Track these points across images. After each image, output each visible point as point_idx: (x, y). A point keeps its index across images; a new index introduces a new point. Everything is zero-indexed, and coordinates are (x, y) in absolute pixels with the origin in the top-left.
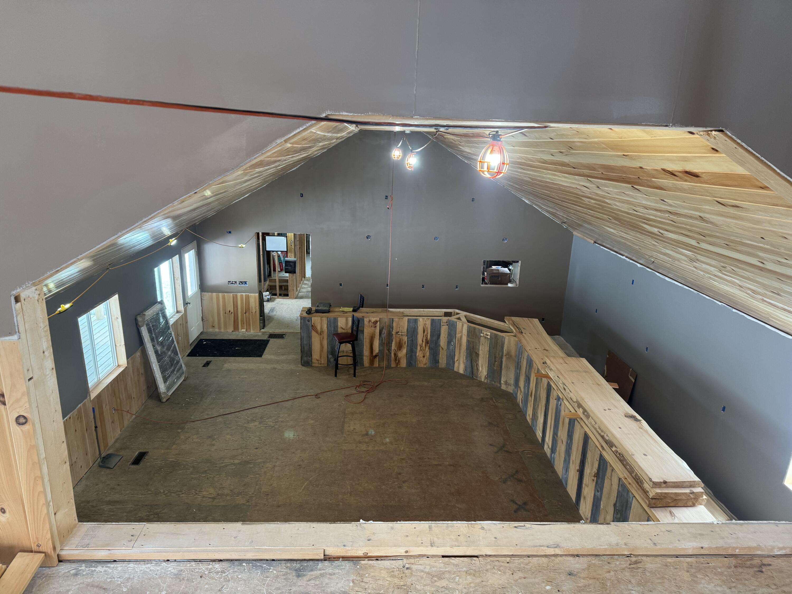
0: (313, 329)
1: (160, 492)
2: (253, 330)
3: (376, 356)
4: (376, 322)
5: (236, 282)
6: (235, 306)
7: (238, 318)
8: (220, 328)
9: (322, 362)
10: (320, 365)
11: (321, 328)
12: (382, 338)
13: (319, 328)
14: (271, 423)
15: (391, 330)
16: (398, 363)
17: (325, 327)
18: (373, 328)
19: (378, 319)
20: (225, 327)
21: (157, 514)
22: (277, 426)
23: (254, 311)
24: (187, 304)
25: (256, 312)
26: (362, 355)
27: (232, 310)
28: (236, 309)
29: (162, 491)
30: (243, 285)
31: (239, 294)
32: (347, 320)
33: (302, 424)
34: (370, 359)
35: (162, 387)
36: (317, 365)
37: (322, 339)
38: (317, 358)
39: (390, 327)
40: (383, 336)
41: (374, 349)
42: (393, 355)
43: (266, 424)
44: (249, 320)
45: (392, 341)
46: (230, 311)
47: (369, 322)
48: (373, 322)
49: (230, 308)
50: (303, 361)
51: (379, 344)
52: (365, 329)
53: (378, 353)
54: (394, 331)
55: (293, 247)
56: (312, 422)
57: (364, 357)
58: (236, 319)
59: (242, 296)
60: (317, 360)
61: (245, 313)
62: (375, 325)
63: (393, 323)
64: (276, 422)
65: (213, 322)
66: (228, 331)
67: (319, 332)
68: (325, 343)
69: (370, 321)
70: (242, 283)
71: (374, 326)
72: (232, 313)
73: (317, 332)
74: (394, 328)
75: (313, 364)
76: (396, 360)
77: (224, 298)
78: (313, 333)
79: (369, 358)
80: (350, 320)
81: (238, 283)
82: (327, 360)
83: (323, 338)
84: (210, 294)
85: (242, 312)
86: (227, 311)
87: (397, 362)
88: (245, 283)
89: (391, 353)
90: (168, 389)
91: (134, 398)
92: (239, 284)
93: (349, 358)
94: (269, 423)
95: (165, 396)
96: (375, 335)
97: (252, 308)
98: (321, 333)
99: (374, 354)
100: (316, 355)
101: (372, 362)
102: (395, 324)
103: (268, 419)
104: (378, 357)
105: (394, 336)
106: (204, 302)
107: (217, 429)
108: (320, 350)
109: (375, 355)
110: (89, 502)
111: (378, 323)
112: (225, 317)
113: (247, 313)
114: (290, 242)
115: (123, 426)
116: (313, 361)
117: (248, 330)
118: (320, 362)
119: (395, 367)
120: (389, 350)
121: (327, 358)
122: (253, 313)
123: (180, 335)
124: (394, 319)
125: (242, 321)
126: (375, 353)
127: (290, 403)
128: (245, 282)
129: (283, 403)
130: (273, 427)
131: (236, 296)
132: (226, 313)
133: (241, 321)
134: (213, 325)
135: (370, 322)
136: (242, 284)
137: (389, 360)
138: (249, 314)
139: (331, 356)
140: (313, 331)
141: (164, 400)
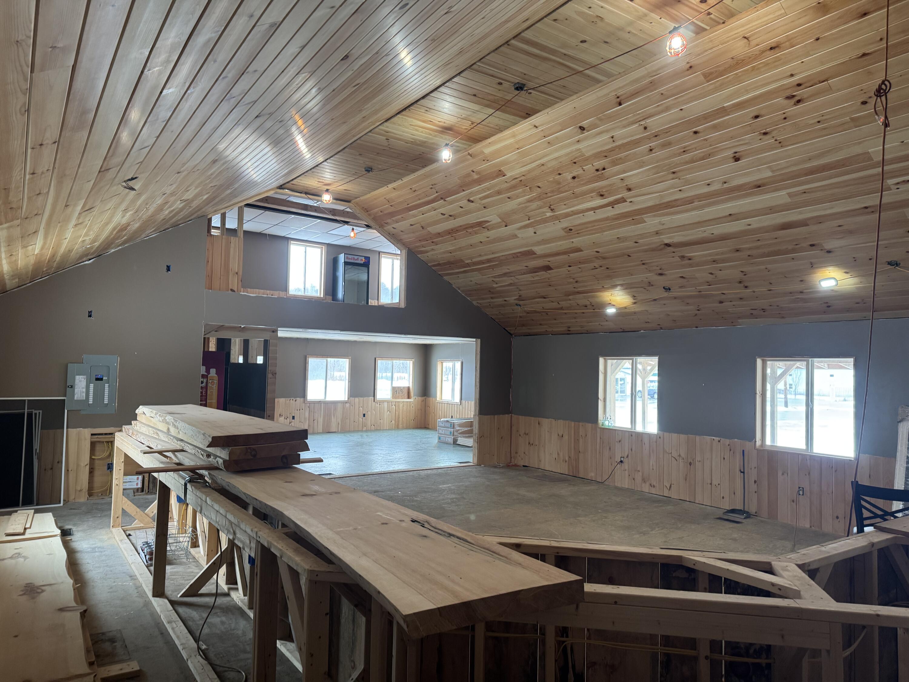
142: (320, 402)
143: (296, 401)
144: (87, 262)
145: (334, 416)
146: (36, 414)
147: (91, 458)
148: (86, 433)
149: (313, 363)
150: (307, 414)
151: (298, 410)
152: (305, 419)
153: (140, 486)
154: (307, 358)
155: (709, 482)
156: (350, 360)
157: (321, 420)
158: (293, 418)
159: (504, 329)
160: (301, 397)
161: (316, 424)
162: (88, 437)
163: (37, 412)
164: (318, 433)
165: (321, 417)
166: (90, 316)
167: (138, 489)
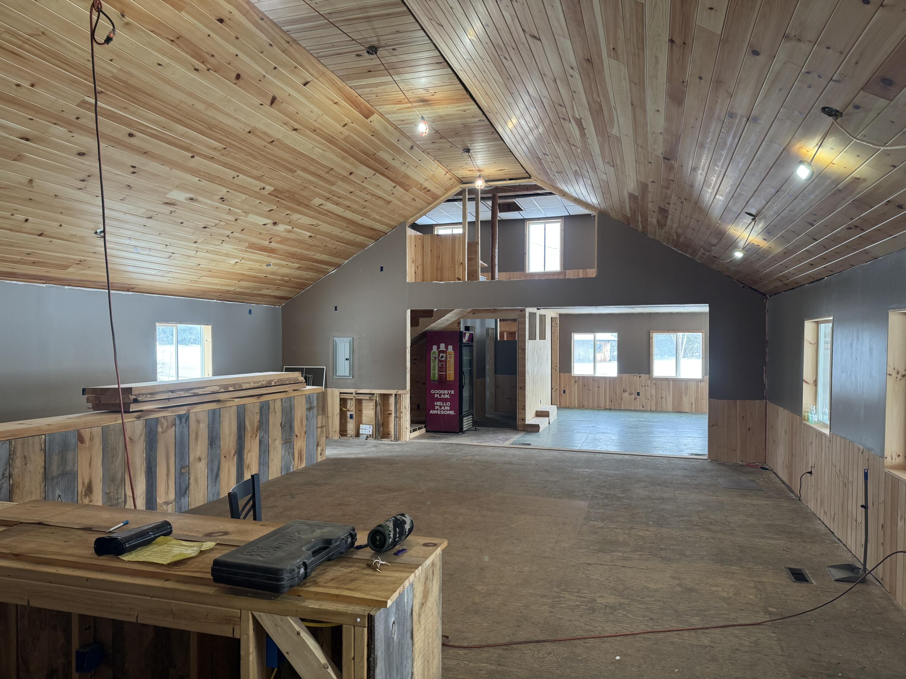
14: (567, 596)
22: (557, 590)
33: (501, 587)
43: (578, 596)
56: (479, 588)
64: (559, 597)
94: (575, 598)
103: (577, 606)
107: (687, 603)
127: (522, 635)
129: (542, 638)
130: (563, 590)
142: (667, 380)
143: (640, 377)
144: (332, 272)
145: (686, 394)
146: (309, 377)
147: (341, 409)
148: (337, 392)
149: (658, 338)
150: (654, 392)
151: (644, 387)
152: (651, 396)
153: (371, 433)
154: (651, 334)
155: (855, 519)
156: (704, 334)
157: (670, 399)
158: (638, 394)
159: (751, 288)
160: (645, 374)
161: (664, 401)
162: (338, 394)
163: (310, 376)
164: (667, 412)
165: (669, 395)
166: (336, 310)
167: (370, 435)
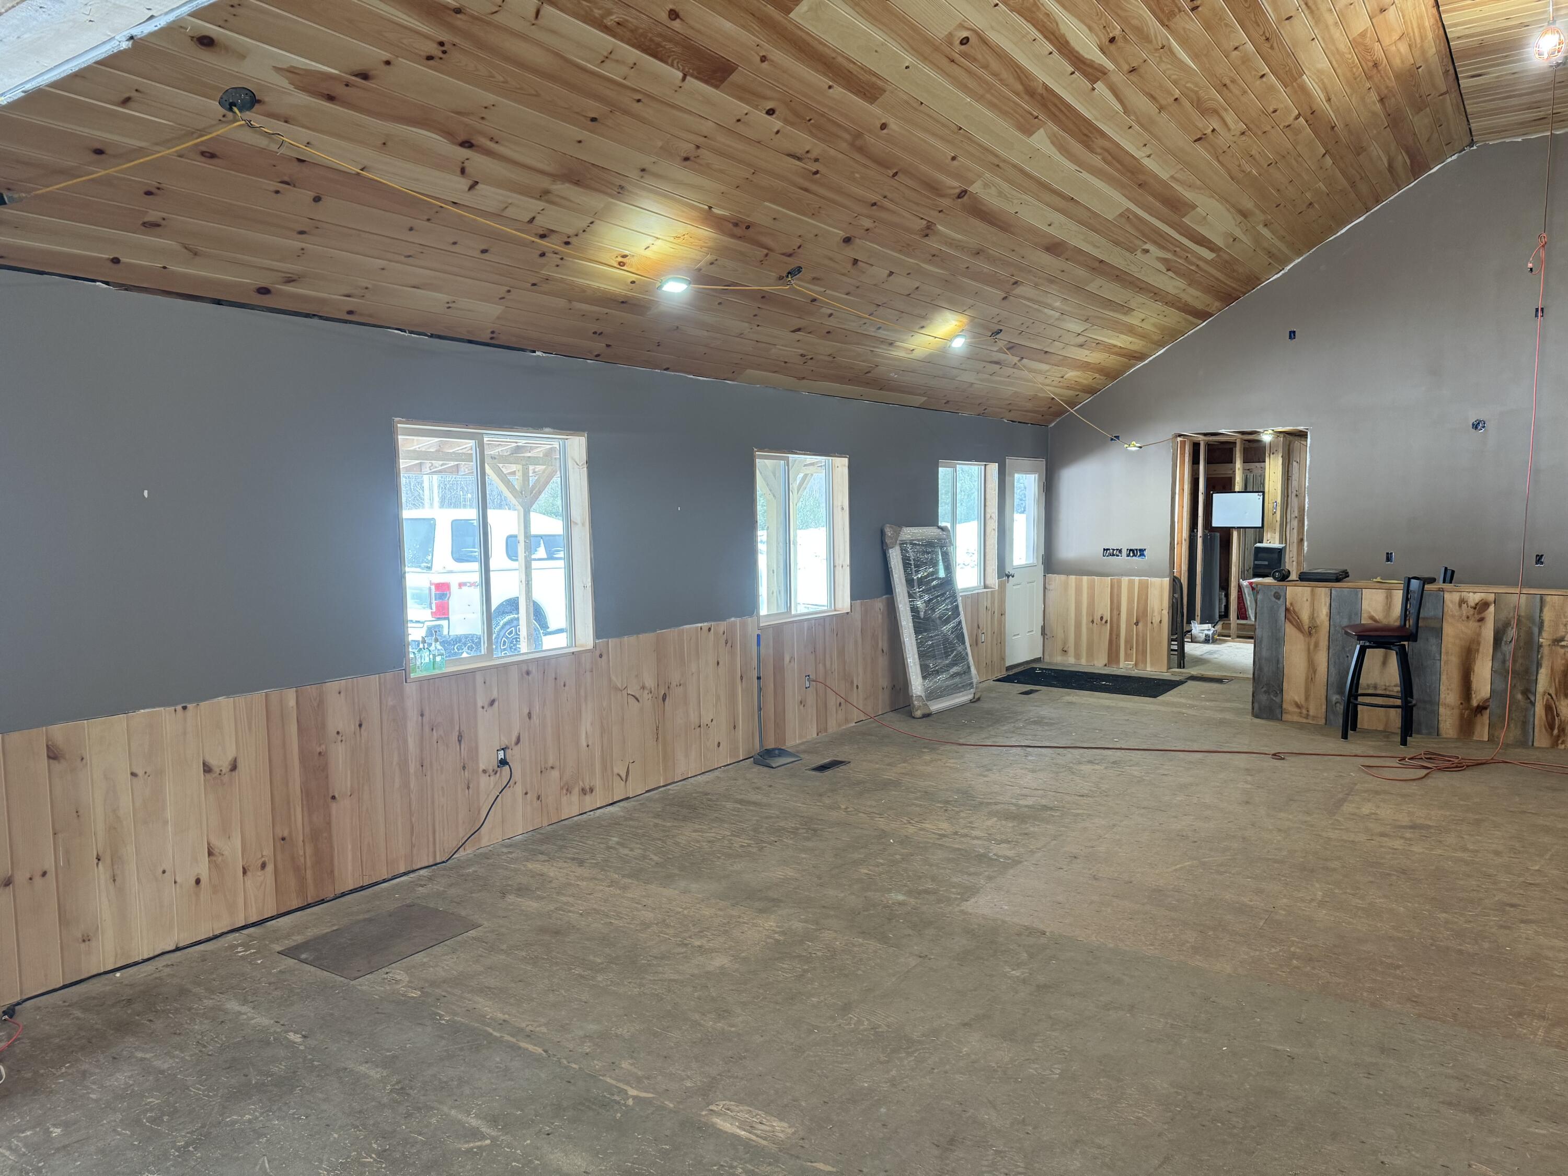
0: (1291, 622)
1: (840, 807)
2: (1152, 665)
3: (1481, 709)
4: (1482, 606)
5: (1120, 551)
6: (1115, 606)
7: (1118, 636)
8: (1078, 656)
9: (1311, 713)
10: (1304, 721)
11: (1312, 618)
12: (1504, 655)
13: (1305, 616)
14: (1136, 772)
15: (1536, 630)
16: (1558, 736)
17: (1323, 612)
18: (1473, 624)
19: (1491, 597)
20: (1090, 654)
21: (815, 830)
22: (1147, 778)
23: (1156, 620)
24: (1008, 576)
25: (1161, 622)
26: (1433, 703)
27: (1107, 616)
28: (1115, 612)
29: (843, 807)
30: (1137, 558)
31: (1125, 580)
32: (1389, 598)
33: (1219, 785)
34: (1462, 716)
35: (917, 684)
36: (1296, 718)
37: (1312, 647)
38: (1297, 699)
39: (1533, 622)
40: (1508, 649)
41: (1474, 686)
42: (1539, 709)
43: (1123, 772)
44: (1145, 642)
45: (1539, 665)
46: (1102, 618)
47: (1460, 606)
48: (1472, 604)
49: (1103, 608)
50: (1256, 705)
51: (1493, 671)
52: (1445, 625)
53: (1487, 700)
54: (1544, 634)
55: (1278, 518)
56: (1248, 786)
57: (1442, 710)
58: (1114, 637)
59: (1131, 583)
60: (1298, 706)
61: (1137, 624)
62: (1480, 613)
63: (1541, 611)
65: (1065, 642)
66: (1096, 663)
67: (1306, 627)
68: (1322, 659)
69: (1462, 602)
70: (1133, 552)
71: (1477, 617)
72: (1106, 622)
73: (1299, 627)
74: (1546, 624)
75: (1284, 715)
76: (1551, 726)
77: (1092, 587)
78: (1287, 630)
79: (1456, 712)
80: (1398, 596)
81: (1124, 552)
82: (1324, 707)
83: (1316, 645)
84: (1063, 577)
85: (1128, 620)
86: (1097, 618)
87: (1556, 732)
88: (1142, 552)
89: (1533, 704)
90: (932, 695)
91: (857, 687)
92: (1128, 555)
93: (1393, 711)
94: (1129, 771)
95: (921, 704)
96: (1479, 643)
97: (1153, 612)
98: (1310, 632)
99: (1475, 703)
100: (1293, 691)
101: (1467, 725)
102: (1548, 615)
103: (1129, 766)
104: (1487, 713)
105: (1545, 650)
106: (1050, 595)
108: (1307, 679)
109: (1478, 706)
110: (707, 794)
111: (1492, 608)
112: (1090, 632)
113: (1140, 625)
114: (1271, 506)
115: (826, 730)
116: (1284, 706)
117: (1141, 666)
118: (1304, 711)
119: (1547, 748)
120: (1528, 692)
121: (1324, 701)
122: (1155, 625)
123: (985, 631)
124: (1548, 598)
125: (1128, 642)
126: (1478, 698)
128: (1140, 550)
130: (1137, 777)
131: (1119, 582)
132: (1093, 622)
133: (1126, 642)
134: (1065, 649)
135: (1464, 606)
136: (1134, 555)
137: (1525, 724)
138: (1146, 625)
139: (1338, 697)
140: (1288, 625)
141: (918, 713)
